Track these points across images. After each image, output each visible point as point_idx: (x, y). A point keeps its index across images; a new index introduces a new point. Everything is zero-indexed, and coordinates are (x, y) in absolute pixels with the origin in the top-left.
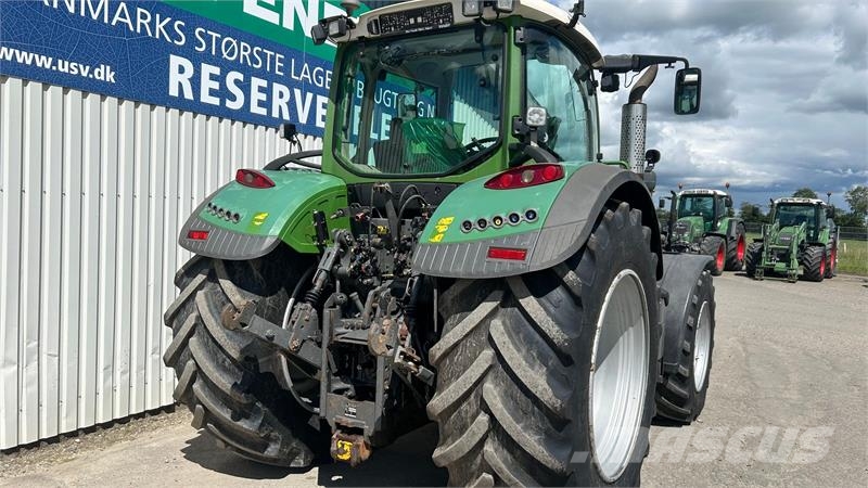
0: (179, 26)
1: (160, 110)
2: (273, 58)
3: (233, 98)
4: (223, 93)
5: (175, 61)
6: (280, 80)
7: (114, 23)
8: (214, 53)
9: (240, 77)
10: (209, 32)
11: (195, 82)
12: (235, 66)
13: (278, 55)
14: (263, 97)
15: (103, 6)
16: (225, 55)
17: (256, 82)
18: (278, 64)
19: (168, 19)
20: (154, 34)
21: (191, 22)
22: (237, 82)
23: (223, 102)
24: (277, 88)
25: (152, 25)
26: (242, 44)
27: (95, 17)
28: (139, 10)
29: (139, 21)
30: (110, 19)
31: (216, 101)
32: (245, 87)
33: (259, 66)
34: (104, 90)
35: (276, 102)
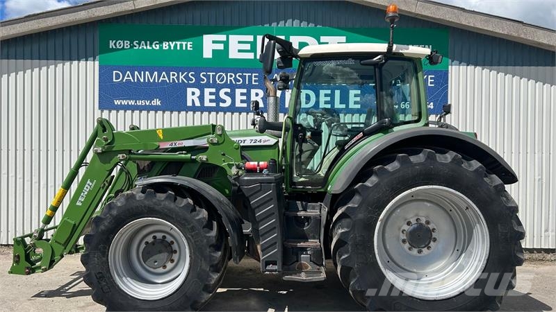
0: (192, 75)
1: (183, 113)
2: (250, 78)
3: (224, 101)
4: (218, 100)
5: (189, 90)
6: (256, 87)
7: (160, 81)
8: (211, 82)
9: (228, 90)
10: (208, 73)
11: (201, 98)
12: (225, 86)
13: (253, 75)
14: (244, 98)
15: (155, 76)
16: (218, 82)
17: (238, 91)
18: (253, 79)
19: (186, 73)
20: (179, 81)
21: (197, 72)
22: (226, 93)
23: (218, 104)
24: (253, 91)
25: (178, 78)
26: (229, 74)
27: (151, 81)
29: (171, 77)
30: (158, 80)
31: (214, 105)
32: (232, 96)
33: (241, 82)
34: (156, 109)
35: (254, 98)
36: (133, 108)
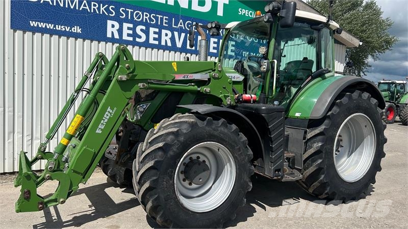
0: (112, 8)
1: (103, 43)
2: (162, 19)
3: (140, 37)
4: (135, 35)
5: (110, 23)
6: (166, 28)
7: (81, 9)
8: (129, 18)
9: (144, 28)
10: (127, 10)
11: (120, 31)
12: (141, 23)
13: (164, 17)
14: (156, 36)
15: (76, 3)
16: (135, 19)
17: (152, 30)
18: (164, 21)
19: (106, 6)
20: (99, 12)
21: (118, 6)
22: (142, 30)
23: (134, 39)
24: (164, 32)
25: (99, 9)
26: (145, 13)
27: (72, 7)
28: (93, 3)
29: (93, 7)
30: (79, 8)
31: (131, 39)
32: (147, 32)
33: (154, 22)
34: (76, 36)
35: (164, 38)
36: (52, 33)
